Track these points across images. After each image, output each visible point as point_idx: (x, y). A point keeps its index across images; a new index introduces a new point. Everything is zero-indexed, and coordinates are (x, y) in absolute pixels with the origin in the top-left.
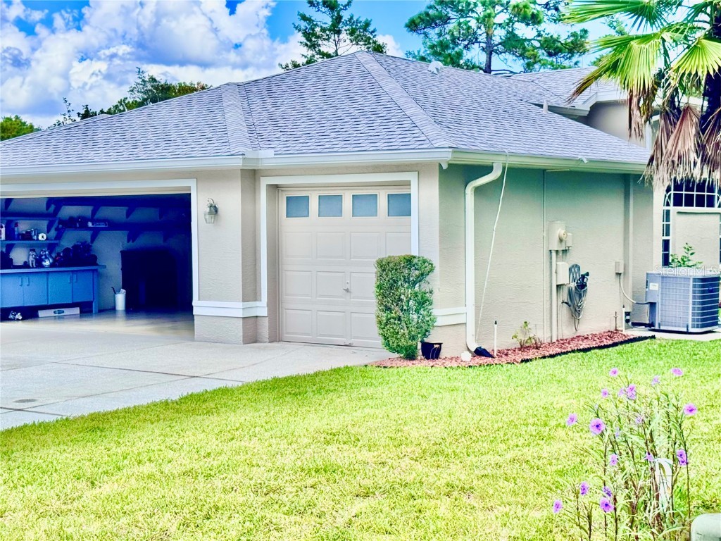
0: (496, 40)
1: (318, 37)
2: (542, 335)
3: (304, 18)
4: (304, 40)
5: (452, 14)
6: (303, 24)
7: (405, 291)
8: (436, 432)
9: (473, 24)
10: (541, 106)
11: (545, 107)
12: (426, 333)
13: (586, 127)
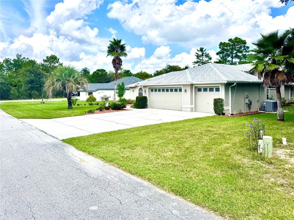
0: (234, 56)
1: (199, 57)
2: (243, 112)
3: (196, 53)
4: (197, 57)
5: (225, 51)
6: (196, 55)
7: (218, 104)
8: (226, 127)
9: (229, 53)
10: (243, 71)
11: (244, 71)
12: (222, 111)
13: (251, 75)
